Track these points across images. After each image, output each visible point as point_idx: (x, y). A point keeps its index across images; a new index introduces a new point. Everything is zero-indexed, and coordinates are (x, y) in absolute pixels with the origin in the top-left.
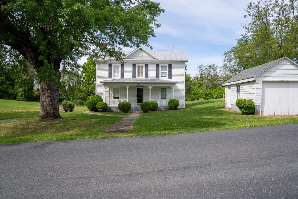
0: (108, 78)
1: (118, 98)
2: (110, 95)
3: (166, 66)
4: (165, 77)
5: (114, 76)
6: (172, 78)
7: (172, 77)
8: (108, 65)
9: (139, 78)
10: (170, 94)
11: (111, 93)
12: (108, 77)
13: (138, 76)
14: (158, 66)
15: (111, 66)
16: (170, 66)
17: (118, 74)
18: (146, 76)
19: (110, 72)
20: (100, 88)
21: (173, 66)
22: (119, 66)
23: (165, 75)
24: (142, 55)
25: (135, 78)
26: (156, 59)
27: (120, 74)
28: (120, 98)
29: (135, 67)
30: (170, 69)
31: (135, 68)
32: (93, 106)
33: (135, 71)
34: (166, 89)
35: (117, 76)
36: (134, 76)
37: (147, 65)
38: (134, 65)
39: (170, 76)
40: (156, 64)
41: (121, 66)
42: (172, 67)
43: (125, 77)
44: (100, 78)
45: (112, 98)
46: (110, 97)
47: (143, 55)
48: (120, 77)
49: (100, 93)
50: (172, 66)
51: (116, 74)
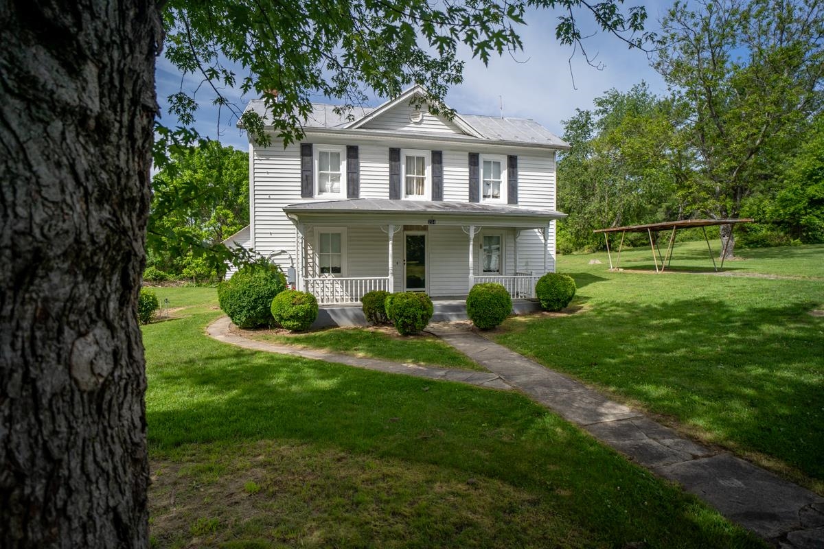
0: (300, 197)
1: (336, 270)
2: (310, 260)
3: (499, 163)
4: (493, 197)
5: (321, 191)
6: (519, 204)
7: (519, 200)
8: (299, 149)
9: (412, 198)
10: (513, 256)
11: (310, 252)
12: (300, 193)
13: (407, 193)
14: (474, 159)
15: (311, 155)
16: (513, 162)
17: (336, 185)
18: (438, 192)
19: (308, 173)
20: (269, 236)
21: (521, 162)
22: (338, 154)
23: (496, 193)
24: (422, 120)
25: (399, 198)
26: (468, 135)
27: (342, 184)
28: (344, 270)
29: (399, 160)
30: (513, 172)
31: (398, 163)
32: (254, 308)
33: (399, 175)
34: (499, 237)
35: (332, 191)
36: (395, 193)
37: (437, 157)
38: (394, 154)
39: (513, 196)
40: (467, 153)
41: (349, 157)
42: (518, 165)
43: (362, 195)
44: (267, 197)
45: (314, 271)
46: (310, 269)
47: (425, 118)
48: (342, 195)
49: (269, 253)
50: (518, 161)
51: (328, 185)
